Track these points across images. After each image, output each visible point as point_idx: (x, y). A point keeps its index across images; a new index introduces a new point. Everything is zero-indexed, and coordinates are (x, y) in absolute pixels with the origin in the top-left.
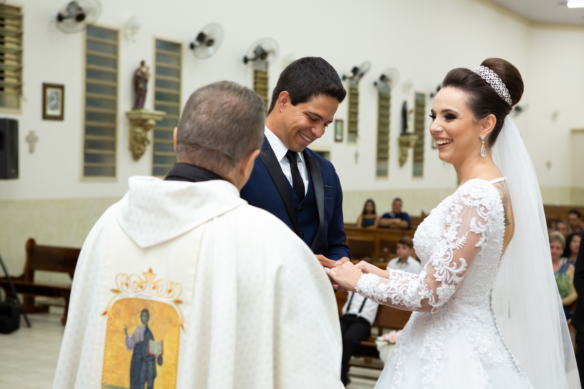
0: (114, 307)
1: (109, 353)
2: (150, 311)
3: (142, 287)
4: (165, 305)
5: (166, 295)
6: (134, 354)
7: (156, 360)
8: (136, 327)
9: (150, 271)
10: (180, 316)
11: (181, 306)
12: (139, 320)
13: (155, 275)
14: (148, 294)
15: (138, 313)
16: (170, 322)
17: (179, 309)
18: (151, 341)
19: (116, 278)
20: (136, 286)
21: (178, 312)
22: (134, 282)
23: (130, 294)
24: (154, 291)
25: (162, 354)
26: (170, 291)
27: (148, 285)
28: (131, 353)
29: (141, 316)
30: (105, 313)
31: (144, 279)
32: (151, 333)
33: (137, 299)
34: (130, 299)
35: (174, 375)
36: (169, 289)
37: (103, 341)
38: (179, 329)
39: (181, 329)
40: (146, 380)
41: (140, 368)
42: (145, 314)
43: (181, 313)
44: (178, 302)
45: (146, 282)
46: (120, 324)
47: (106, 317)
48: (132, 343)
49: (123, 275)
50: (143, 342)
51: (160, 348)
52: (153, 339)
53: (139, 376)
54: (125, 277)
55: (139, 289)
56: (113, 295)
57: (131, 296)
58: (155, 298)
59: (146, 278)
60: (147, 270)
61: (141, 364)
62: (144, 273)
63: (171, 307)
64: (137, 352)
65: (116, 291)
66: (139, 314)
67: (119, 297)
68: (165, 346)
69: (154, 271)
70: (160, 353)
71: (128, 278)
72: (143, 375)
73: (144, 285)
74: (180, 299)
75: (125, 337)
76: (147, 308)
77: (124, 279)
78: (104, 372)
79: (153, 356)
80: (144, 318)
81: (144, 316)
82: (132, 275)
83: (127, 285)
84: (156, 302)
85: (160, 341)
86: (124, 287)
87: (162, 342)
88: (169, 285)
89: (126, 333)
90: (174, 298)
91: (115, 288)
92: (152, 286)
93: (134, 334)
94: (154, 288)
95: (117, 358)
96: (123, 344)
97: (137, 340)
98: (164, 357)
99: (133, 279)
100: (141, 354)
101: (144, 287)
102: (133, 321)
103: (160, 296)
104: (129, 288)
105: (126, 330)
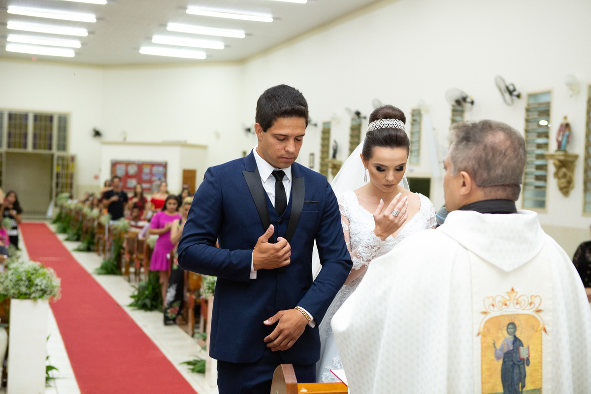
0: (484, 327)
1: (484, 367)
2: (517, 323)
3: (506, 305)
4: (529, 315)
5: (528, 307)
6: (504, 362)
7: (525, 362)
8: (503, 340)
9: (513, 290)
10: (541, 322)
11: (541, 314)
12: (505, 332)
13: (517, 292)
14: (512, 310)
15: (504, 327)
16: (533, 329)
17: (540, 316)
18: (521, 348)
19: (484, 301)
20: (500, 305)
21: (539, 319)
22: (500, 301)
23: (495, 313)
24: (518, 306)
25: (529, 356)
26: (531, 304)
27: (512, 302)
28: (501, 362)
29: (507, 328)
30: (478, 334)
31: (507, 298)
32: (520, 341)
33: (502, 316)
34: (497, 317)
35: (540, 371)
36: (530, 302)
37: (480, 358)
38: (541, 333)
39: (543, 332)
40: (520, 380)
41: (513, 372)
42: (512, 326)
43: (542, 320)
44: (539, 311)
45: (510, 300)
46: (489, 340)
47: (480, 337)
48: (501, 354)
49: (489, 298)
50: (513, 350)
51: (527, 352)
52: (523, 346)
53: (513, 378)
54: (491, 299)
55: (504, 307)
56: (483, 316)
57: (498, 314)
58: (520, 312)
59: (509, 296)
60: (509, 290)
61: (513, 369)
62: (507, 293)
63: (533, 317)
64: (506, 360)
65: (485, 313)
66: (506, 328)
67: (488, 317)
68: (530, 350)
69: (515, 290)
70: (527, 356)
71: (494, 300)
72: (516, 378)
73: (508, 303)
74: (540, 308)
75: (494, 349)
76: (513, 321)
77: (491, 301)
78: (483, 383)
79: (523, 359)
80: (511, 330)
81: (510, 328)
82: (496, 297)
83: (493, 305)
84: (521, 314)
85: (527, 347)
86: (491, 307)
87: (529, 347)
88: (530, 299)
89: (495, 347)
90: (535, 309)
91: (484, 310)
92: (515, 302)
93: (502, 345)
94: (517, 304)
95: (490, 369)
96: (493, 357)
97: (506, 350)
98: (530, 358)
99: (498, 299)
100: (512, 361)
101: (508, 304)
102: (500, 335)
103: (523, 309)
104: (495, 307)
105: (494, 344)
